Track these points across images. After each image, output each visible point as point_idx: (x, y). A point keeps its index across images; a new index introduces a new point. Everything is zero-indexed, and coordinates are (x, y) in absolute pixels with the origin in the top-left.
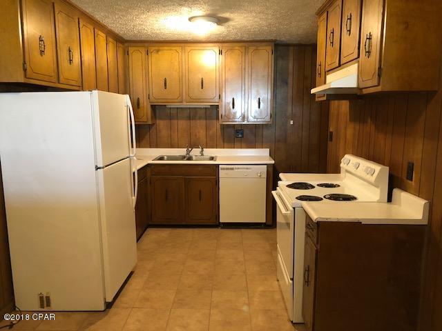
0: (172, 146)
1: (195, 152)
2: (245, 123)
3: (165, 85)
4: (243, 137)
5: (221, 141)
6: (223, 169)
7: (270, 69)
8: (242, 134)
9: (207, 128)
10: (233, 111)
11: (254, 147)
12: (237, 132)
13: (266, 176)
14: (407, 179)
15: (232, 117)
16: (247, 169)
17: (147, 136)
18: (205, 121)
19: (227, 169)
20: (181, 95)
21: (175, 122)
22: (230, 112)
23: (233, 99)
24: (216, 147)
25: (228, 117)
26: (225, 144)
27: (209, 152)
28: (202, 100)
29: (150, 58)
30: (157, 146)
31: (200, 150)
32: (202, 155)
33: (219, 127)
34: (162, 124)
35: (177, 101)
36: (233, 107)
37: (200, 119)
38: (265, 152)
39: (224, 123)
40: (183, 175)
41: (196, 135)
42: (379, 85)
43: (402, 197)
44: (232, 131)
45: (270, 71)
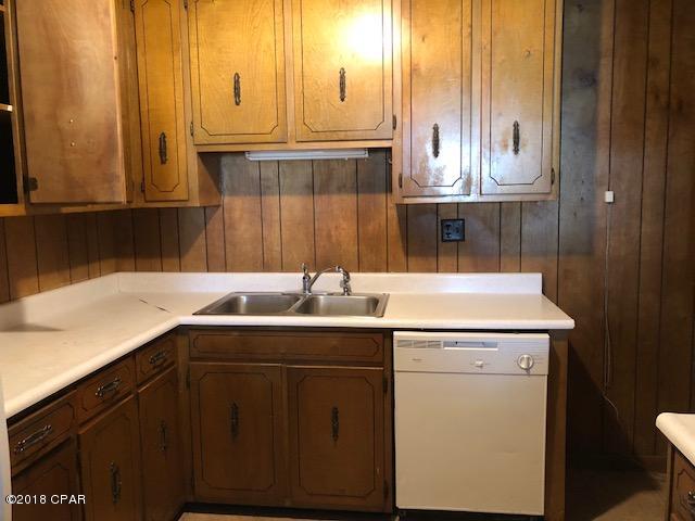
0: (266, 267)
1: (328, 283)
2: (472, 198)
3: (237, 93)
4: (463, 240)
5: (402, 254)
7: (549, 32)
8: (461, 231)
9: (361, 217)
10: (434, 163)
12: (445, 224)
13: (545, 371)
15: (431, 181)
16: (484, 345)
17: (201, 241)
18: (354, 197)
20: (282, 121)
21: (272, 200)
22: (425, 169)
23: (436, 129)
24: (387, 267)
25: (420, 183)
26: (412, 260)
27: (366, 283)
28: (342, 135)
29: (193, 17)
30: (226, 267)
31: (340, 276)
32: (347, 290)
33: (393, 213)
34: (237, 206)
35: (269, 138)
36: (436, 153)
37: (341, 189)
38: (529, 284)
39: (407, 201)
40: (283, 361)
41: (329, 236)
44: (430, 223)
45: (549, 40)
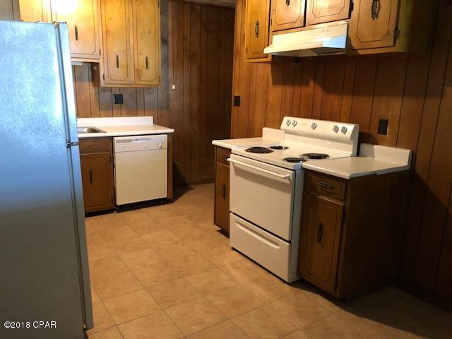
4: (123, 102)
5: (97, 109)
6: (119, 141)
7: (157, 24)
8: (122, 99)
9: (78, 92)
11: (136, 115)
12: (115, 97)
13: (166, 147)
14: (379, 133)
19: (124, 141)
23: (117, 57)
24: (91, 115)
25: (112, 78)
26: (102, 112)
33: (93, 91)
36: (118, 67)
42: (394, 45)
43: (375, 149)
45: (157, 26)
